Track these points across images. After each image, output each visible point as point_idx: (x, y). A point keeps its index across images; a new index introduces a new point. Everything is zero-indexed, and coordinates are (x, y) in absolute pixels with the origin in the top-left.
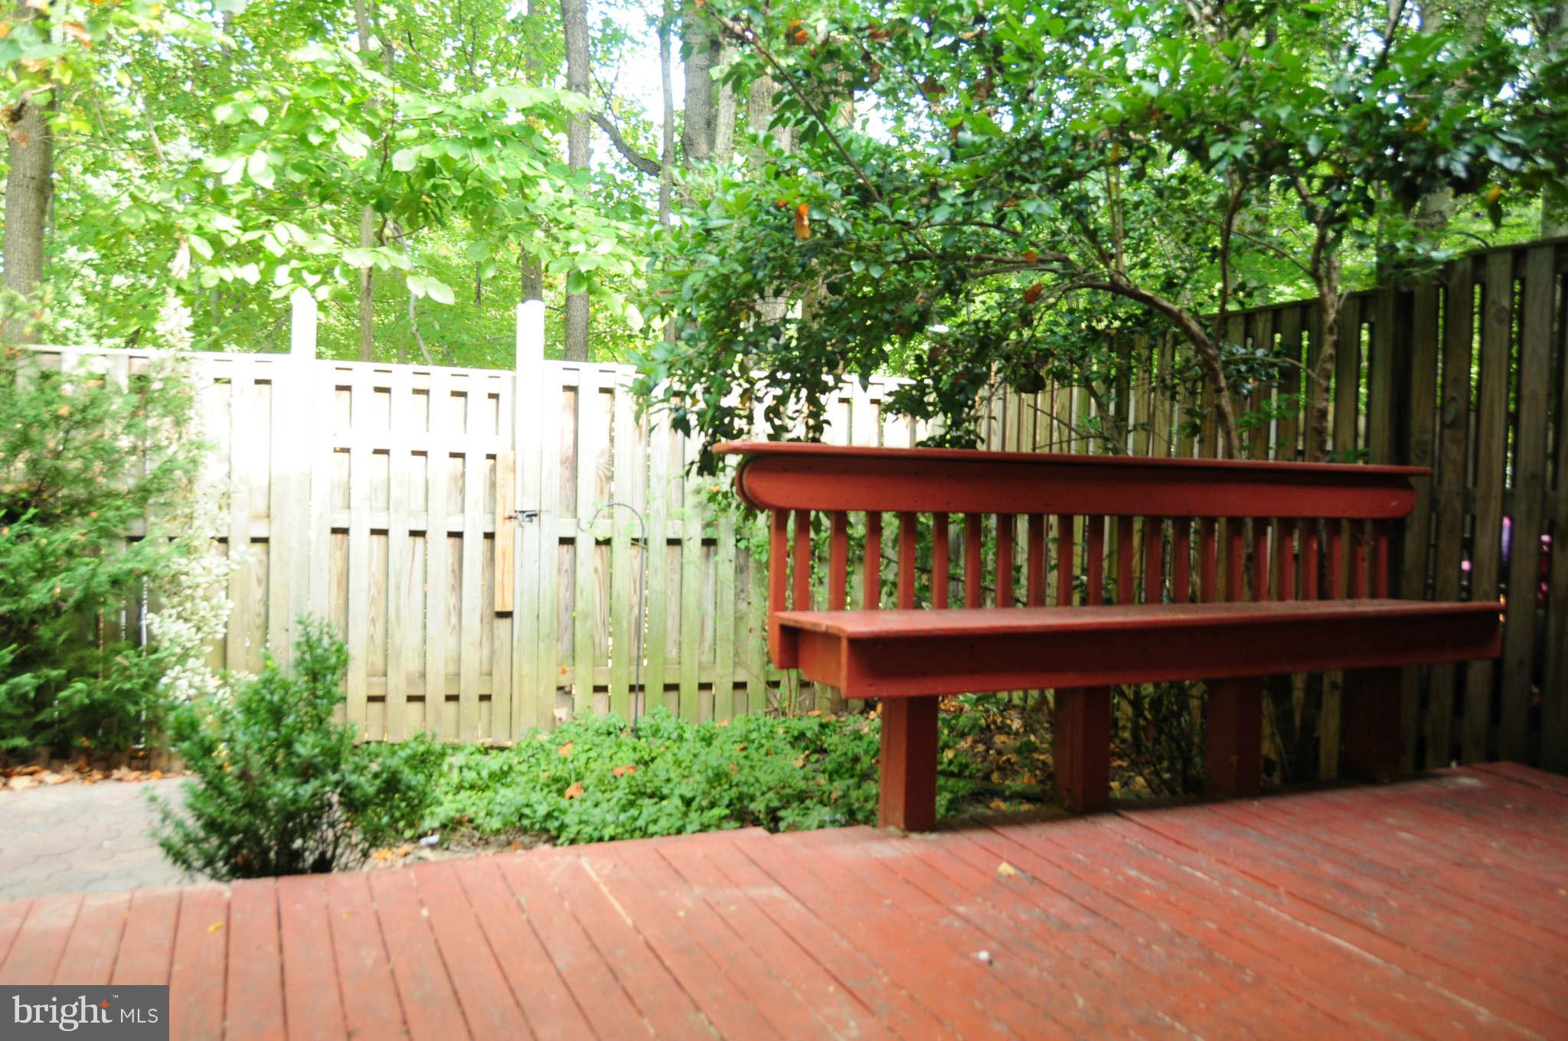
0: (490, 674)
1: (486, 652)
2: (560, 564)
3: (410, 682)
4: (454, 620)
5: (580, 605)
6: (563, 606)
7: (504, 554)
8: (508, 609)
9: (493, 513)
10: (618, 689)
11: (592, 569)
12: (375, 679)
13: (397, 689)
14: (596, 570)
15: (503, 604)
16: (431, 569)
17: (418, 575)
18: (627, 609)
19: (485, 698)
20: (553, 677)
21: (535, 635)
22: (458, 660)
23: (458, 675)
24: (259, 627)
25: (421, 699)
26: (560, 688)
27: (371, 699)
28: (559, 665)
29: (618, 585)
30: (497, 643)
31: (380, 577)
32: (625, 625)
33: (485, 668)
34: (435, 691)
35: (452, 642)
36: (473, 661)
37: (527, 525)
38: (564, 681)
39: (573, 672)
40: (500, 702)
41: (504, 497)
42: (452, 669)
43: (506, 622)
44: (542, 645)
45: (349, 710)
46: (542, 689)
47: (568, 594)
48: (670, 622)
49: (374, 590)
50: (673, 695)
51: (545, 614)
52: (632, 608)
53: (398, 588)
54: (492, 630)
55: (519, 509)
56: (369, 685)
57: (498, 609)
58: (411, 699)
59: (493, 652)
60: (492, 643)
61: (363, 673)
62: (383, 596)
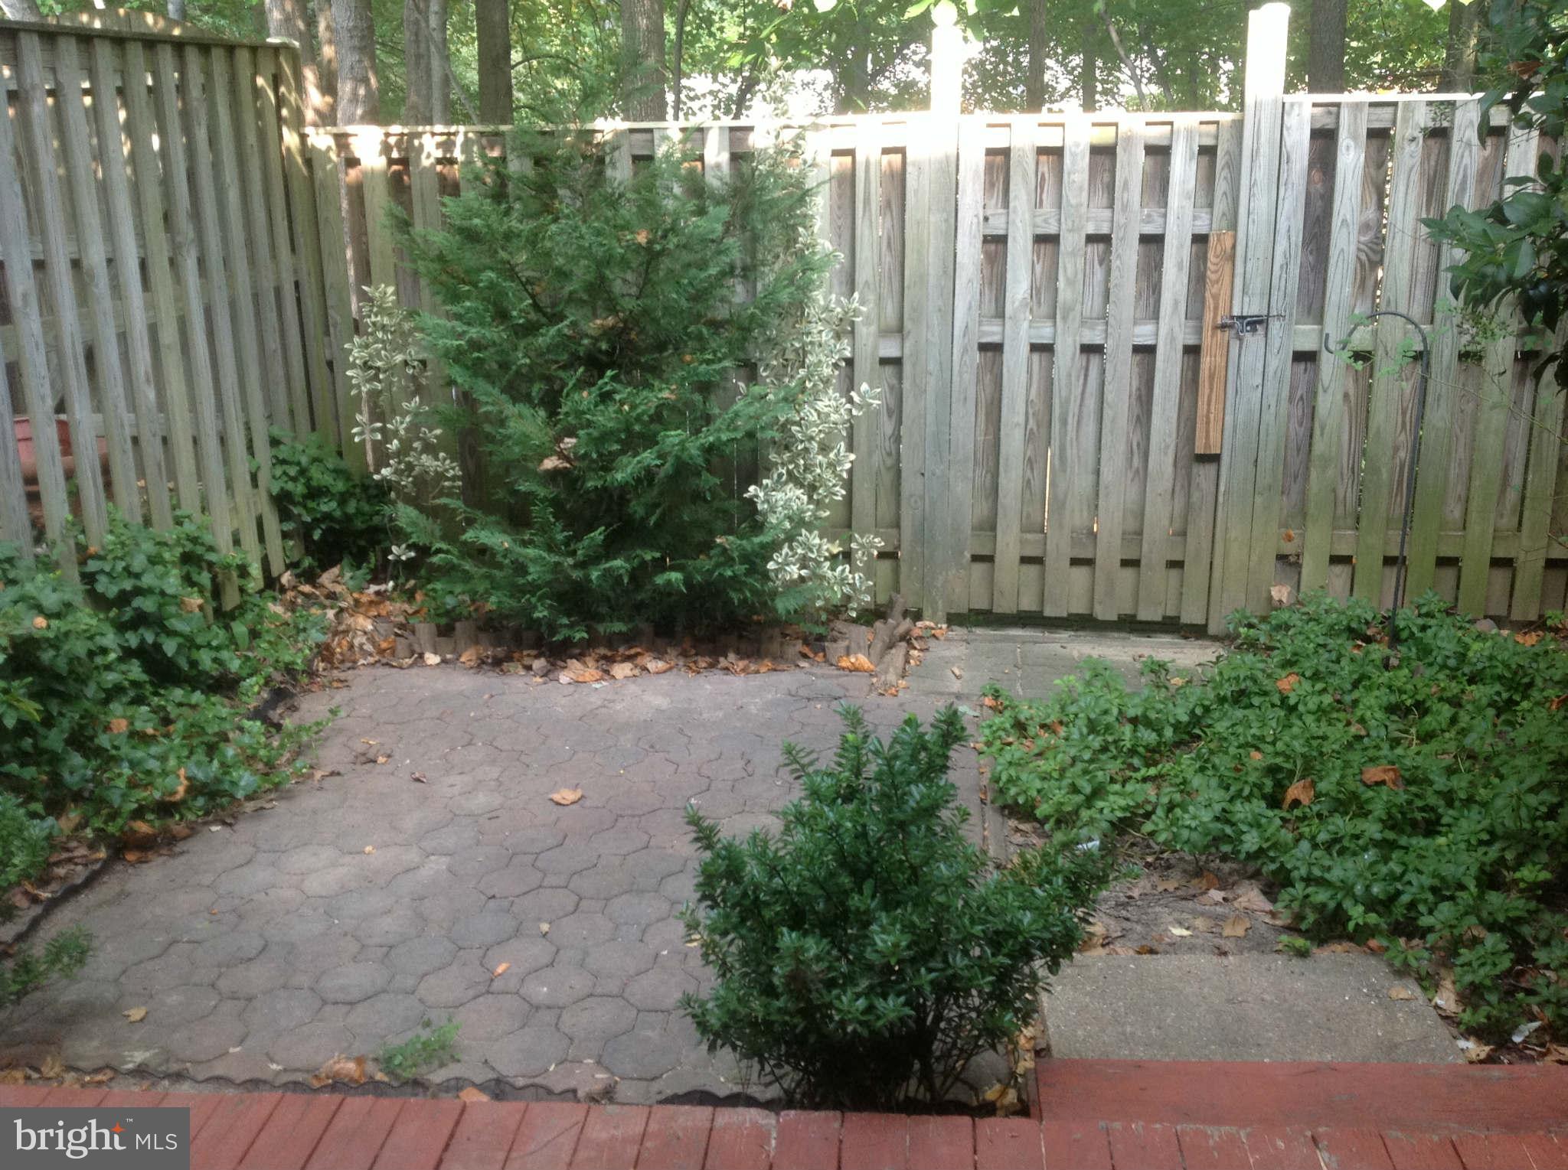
0: (1184, 534)
1: (1179, 504)
2: (1293, 389)
3: (1075, 542)
4: (1136, 462)
5: (1319, 447)
6: (1293, 445)
7: (1212, 377)
8: (1215, 451)
9: (1200, 318)
10: (1369, 562)
11: (1339, 397)
12: (1029, 536)
13: (1059, 548)
14: (1346, 396)
15: (1207, 445)
16: (1109, 397)
17: (1091, 403)
18: (1390, 453)
19: (1176, 564)
20: (1270, 541)
21: (1250, 487)
22: (1141, 514)
23: (1140, 533)
24: (888, 469)
25: (1089, 562)
26: (1282, 558)
27: (1025, 560)
28: (1284, 525)
29: (1378, 418)
30: (1196, 496)
31: (1039, 406)
32: (1385, 476)
33: (1178, 525)
34: (1109, 552)
35: (1133, 492)
36: (1160, 515)
37: (1248, 337)
38: (1288, 548)
39: (1303, 536)
40: (1195, 573)
41: (1216, 297)
42: (1132, 525)
43: (1211, 469)
44: (1259, 500)
45: (996, 574)
46: (1254, 558)
47: (1301, 431)
48: (1453, 473)
49: (1032, 424)
50: (1449, 573)
51: (1267, 458)
52: (1396, 449)
53: (1064, 422)
54: (1189, 476)
55: (1236, 312)
56: (1022, 542)
57: (1200, 449)
58: (1075, 562)
59: (1188, 506)
60: (1189, 496)
61: (1016, 528)
62: (1044, 431)
